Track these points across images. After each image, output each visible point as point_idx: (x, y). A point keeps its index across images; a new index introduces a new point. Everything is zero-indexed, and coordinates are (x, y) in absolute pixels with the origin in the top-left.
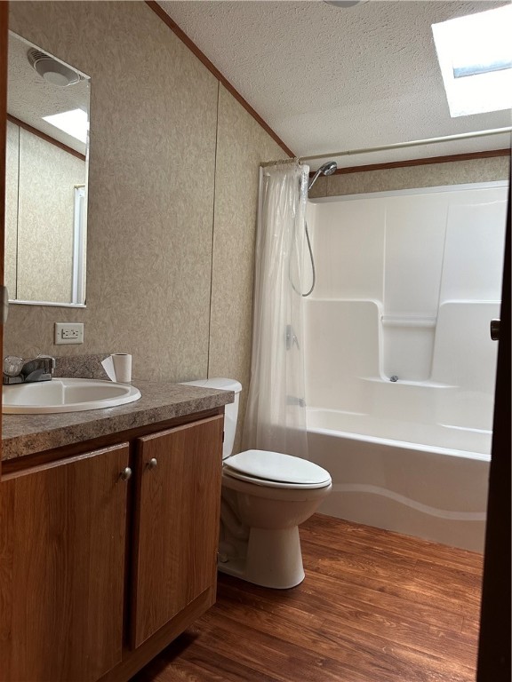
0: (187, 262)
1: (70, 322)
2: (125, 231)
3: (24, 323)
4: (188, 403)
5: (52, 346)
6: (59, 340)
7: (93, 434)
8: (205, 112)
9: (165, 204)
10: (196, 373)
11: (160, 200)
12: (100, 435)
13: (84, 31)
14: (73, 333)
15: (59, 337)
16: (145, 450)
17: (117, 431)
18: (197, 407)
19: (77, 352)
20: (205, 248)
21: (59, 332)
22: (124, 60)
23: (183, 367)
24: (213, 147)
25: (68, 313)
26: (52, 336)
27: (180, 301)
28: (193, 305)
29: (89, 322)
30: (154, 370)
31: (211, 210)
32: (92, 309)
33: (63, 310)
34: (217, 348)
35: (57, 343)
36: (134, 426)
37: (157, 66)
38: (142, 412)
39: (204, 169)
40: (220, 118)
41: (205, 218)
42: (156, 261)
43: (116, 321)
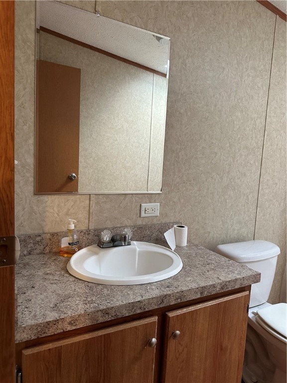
0: (241, 155)
1: (150, 202)
2: (192, 140)
3: (121, 205)
4: (214, 286)
5: (139, 218)
6: (143, 215)
7: (126, 313)
8: (263, 42)
9: (225, 116)
10: (245, 235)
11: (221, 114)
12: (132, 313)
13: (167, 7)
14: (152, 210)
15: (143, 212)
16: (171, 323)
17: (147, 310)
18: (222, 288)
19: (155, 221)
20: (257, 143)
21: (143, 209)
22: (196, 19)
23: (234, 230)
24: (268, 67)
25: (150, 197)
26: (138, 212)
27: (233, 183)
28: (244, 185)
29: (163, 202)
30: (209, 233)
31: (264, 114)
32: (166, 194)
33: (146, 195)
34: (264, 216)
35: (141, 216)
36: (161, 306)
37: (223, 16)
38: (170, 295)
39: (260, 85)
40: (276, 43)
41: (258, 122)
42: (215, 157)
43: (182, 201)
